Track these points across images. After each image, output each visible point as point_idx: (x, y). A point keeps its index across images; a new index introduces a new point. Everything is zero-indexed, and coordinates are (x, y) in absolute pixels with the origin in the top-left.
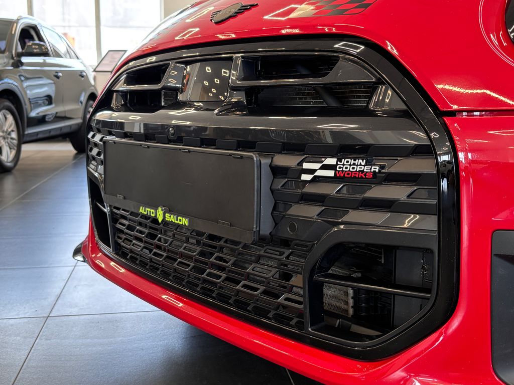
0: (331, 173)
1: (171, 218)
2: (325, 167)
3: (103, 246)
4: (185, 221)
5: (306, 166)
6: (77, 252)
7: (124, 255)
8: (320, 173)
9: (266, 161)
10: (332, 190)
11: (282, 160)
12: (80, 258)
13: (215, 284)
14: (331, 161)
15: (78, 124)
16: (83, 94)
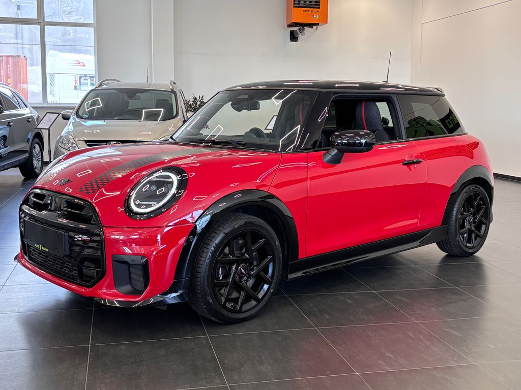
0: (80, 239)
1: (43, 249)
2: (79, 237)
3: (25, 256)
4: (47, 250)
5: (76, 236)
6: (16, 258)
7: (32, 260)
8: (78, 239)
9: (66, 234)
10: (81, 243)
11: (72, 234)
12: (16, 261)
13: (57, 269)
14: (81, 236)
15: (25, 158)
16: (30, 133)
